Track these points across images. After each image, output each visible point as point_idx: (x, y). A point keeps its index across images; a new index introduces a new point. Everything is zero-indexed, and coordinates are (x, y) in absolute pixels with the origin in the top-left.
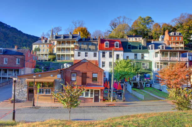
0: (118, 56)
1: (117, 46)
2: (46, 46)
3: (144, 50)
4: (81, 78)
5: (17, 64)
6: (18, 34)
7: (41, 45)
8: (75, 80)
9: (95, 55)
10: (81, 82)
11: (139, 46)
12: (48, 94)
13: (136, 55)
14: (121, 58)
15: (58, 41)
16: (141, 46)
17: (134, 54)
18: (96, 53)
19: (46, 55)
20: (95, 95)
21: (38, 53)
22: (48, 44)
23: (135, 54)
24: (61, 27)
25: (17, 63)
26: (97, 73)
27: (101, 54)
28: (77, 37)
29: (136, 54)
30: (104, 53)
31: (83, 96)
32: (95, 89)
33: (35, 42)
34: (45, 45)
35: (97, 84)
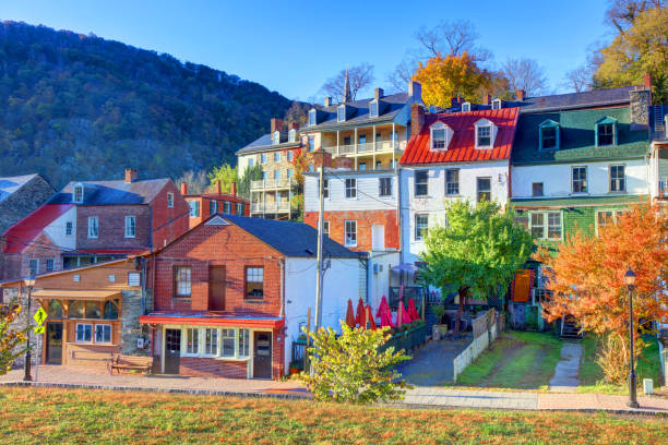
0: (484, 184)
1: (484, 141)
2: (285, 158)
3: (622, 146)
4: (206, 284)
5: (127, 236)
6: (265, 108)
7: (266, 155)
8: (189, 292)
9: (385, 189)
10: (206, 299)
11: (601, 129)
12: (104, 343)
13: (580, 175)
14: (499, 195)
15: (325, 135)
16: (610, 130)
17: (568, 169)
18: (389, 180)
19: (284, 193)
20: (255, 350)
21: (255, 186)
22: (292, 148)
23: (575, 171)
24: (370, 68)
25: (129, 235)
26: (262, 267)
27: (411, 182)
28: (401, 106)
29: (583, 170)
30: (421, 177)
31: (215, 352)
32: (256, 329)
33: (249, 141)
34: (280, 154)
35: (263, 308)
